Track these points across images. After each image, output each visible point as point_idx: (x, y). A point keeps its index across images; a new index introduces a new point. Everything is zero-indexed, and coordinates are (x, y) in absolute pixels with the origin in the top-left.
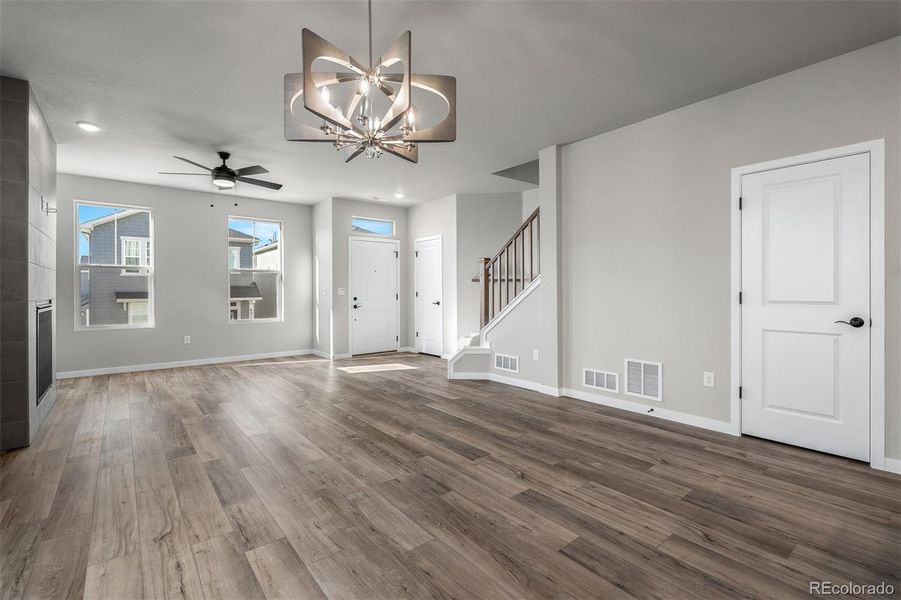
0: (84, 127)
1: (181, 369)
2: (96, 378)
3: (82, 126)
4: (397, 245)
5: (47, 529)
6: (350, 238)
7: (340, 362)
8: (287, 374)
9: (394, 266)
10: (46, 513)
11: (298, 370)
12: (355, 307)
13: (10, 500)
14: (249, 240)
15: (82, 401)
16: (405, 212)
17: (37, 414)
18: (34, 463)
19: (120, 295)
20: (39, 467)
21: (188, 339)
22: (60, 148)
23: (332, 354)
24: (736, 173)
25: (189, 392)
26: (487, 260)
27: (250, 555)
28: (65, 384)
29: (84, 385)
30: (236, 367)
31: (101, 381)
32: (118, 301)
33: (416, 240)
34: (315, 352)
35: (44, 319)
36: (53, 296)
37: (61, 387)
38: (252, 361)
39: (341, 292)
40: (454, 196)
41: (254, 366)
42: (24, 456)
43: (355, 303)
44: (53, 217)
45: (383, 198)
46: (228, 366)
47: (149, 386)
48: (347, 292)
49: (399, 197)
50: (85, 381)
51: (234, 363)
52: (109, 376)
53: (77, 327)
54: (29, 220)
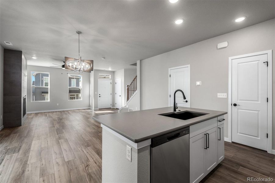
0: (33, 58)
1: (56, 112)
2: (35, 113)
3: (33, 57)
4: (111, 81)
5: (26, 137)
6: (98, 79)
7: (95, 110)
8: (81, 113)
9: (110, 86)
10: (25, 135)
11: (84, 112)
12: (100, 97)
13: (18, 134)
14: (79, 77)
15: (32, 118)
16: (113, 73)
17: (23, 119)
18: (23, 128)
19: (43, 93)
20: (23, 129)
21: (58, 104)
22: (28, 61)
23: (93, 108)
24: (169, 69)
25: (57, 116)
26: (128, 86)
27: (60, 141)
28: (28, 114)
29: (33, 115)
30: (69, 112)
31: (37, 114)
32: (43, 94)
33: (116, 80)
34: (90, 108)
35: (24, 99)
36: (26, 95)
37: (27, 115)
38: (74, 110)
39: (96, 93)
40: (124, 69)
41: (74, 111)
42: (21, 127)
43: (100, 96)
44: (26, 77)
45: (106, 69)
46: (67, 111)
47: (48, 115)
48: (98, 93)
49: (110, 69)
50: (33, 114)
51: (69, 110)
52: (39, 113)
53: (31, 101)
54: (22, 79)
